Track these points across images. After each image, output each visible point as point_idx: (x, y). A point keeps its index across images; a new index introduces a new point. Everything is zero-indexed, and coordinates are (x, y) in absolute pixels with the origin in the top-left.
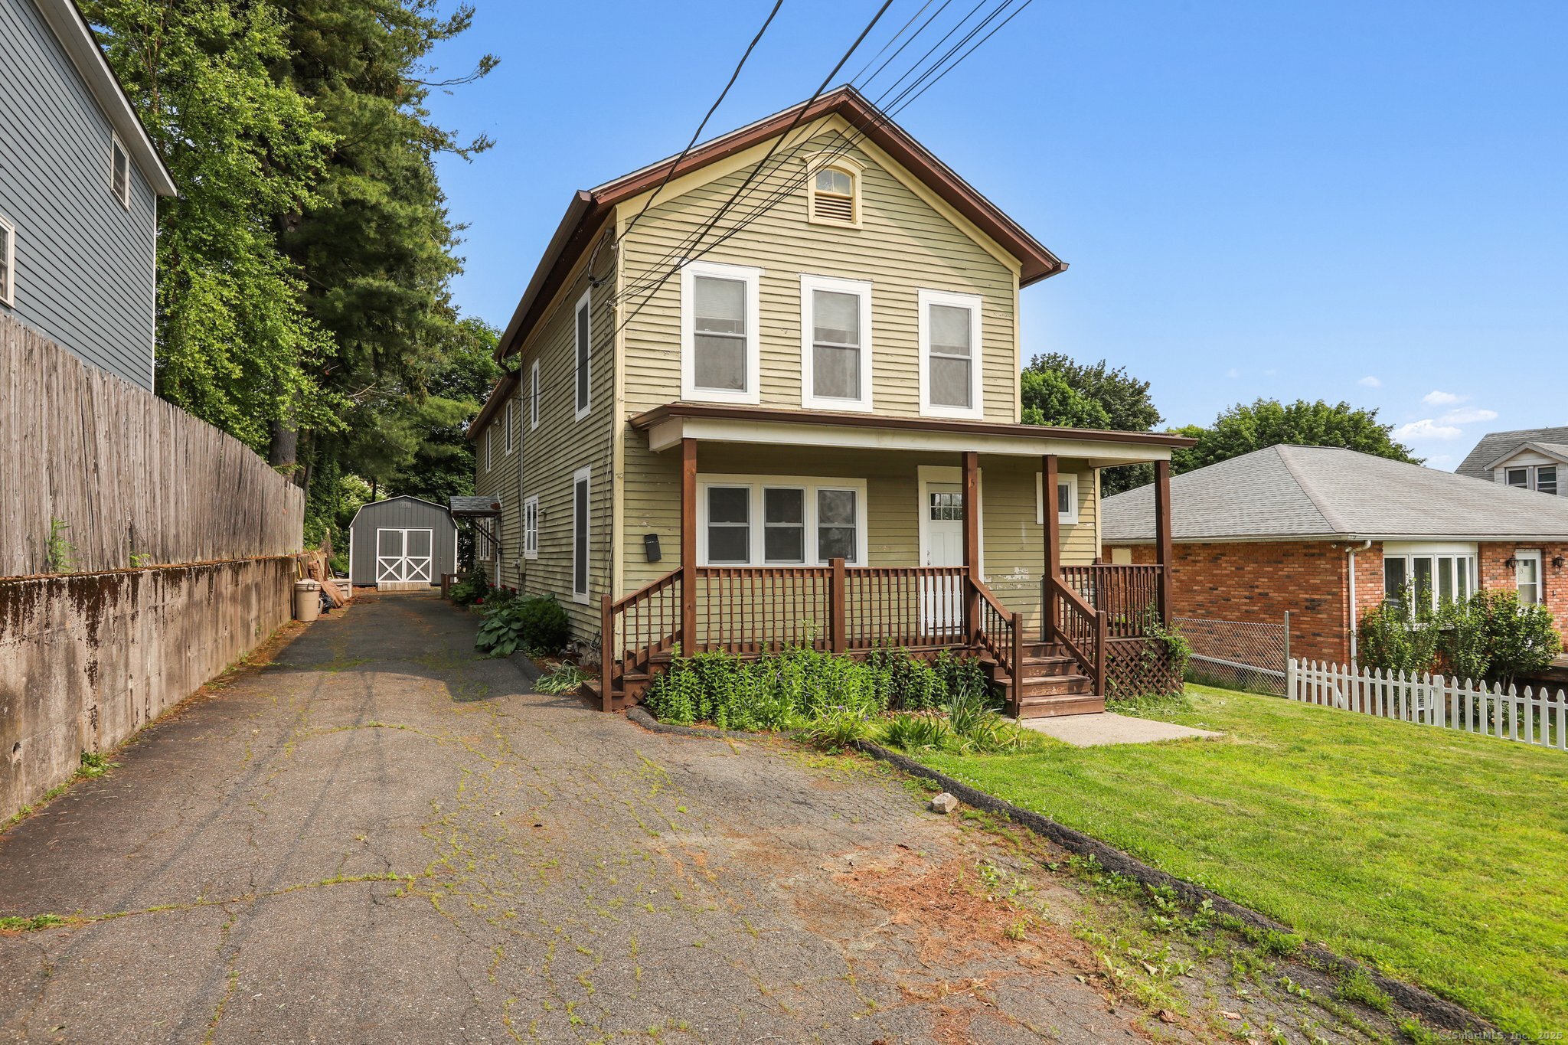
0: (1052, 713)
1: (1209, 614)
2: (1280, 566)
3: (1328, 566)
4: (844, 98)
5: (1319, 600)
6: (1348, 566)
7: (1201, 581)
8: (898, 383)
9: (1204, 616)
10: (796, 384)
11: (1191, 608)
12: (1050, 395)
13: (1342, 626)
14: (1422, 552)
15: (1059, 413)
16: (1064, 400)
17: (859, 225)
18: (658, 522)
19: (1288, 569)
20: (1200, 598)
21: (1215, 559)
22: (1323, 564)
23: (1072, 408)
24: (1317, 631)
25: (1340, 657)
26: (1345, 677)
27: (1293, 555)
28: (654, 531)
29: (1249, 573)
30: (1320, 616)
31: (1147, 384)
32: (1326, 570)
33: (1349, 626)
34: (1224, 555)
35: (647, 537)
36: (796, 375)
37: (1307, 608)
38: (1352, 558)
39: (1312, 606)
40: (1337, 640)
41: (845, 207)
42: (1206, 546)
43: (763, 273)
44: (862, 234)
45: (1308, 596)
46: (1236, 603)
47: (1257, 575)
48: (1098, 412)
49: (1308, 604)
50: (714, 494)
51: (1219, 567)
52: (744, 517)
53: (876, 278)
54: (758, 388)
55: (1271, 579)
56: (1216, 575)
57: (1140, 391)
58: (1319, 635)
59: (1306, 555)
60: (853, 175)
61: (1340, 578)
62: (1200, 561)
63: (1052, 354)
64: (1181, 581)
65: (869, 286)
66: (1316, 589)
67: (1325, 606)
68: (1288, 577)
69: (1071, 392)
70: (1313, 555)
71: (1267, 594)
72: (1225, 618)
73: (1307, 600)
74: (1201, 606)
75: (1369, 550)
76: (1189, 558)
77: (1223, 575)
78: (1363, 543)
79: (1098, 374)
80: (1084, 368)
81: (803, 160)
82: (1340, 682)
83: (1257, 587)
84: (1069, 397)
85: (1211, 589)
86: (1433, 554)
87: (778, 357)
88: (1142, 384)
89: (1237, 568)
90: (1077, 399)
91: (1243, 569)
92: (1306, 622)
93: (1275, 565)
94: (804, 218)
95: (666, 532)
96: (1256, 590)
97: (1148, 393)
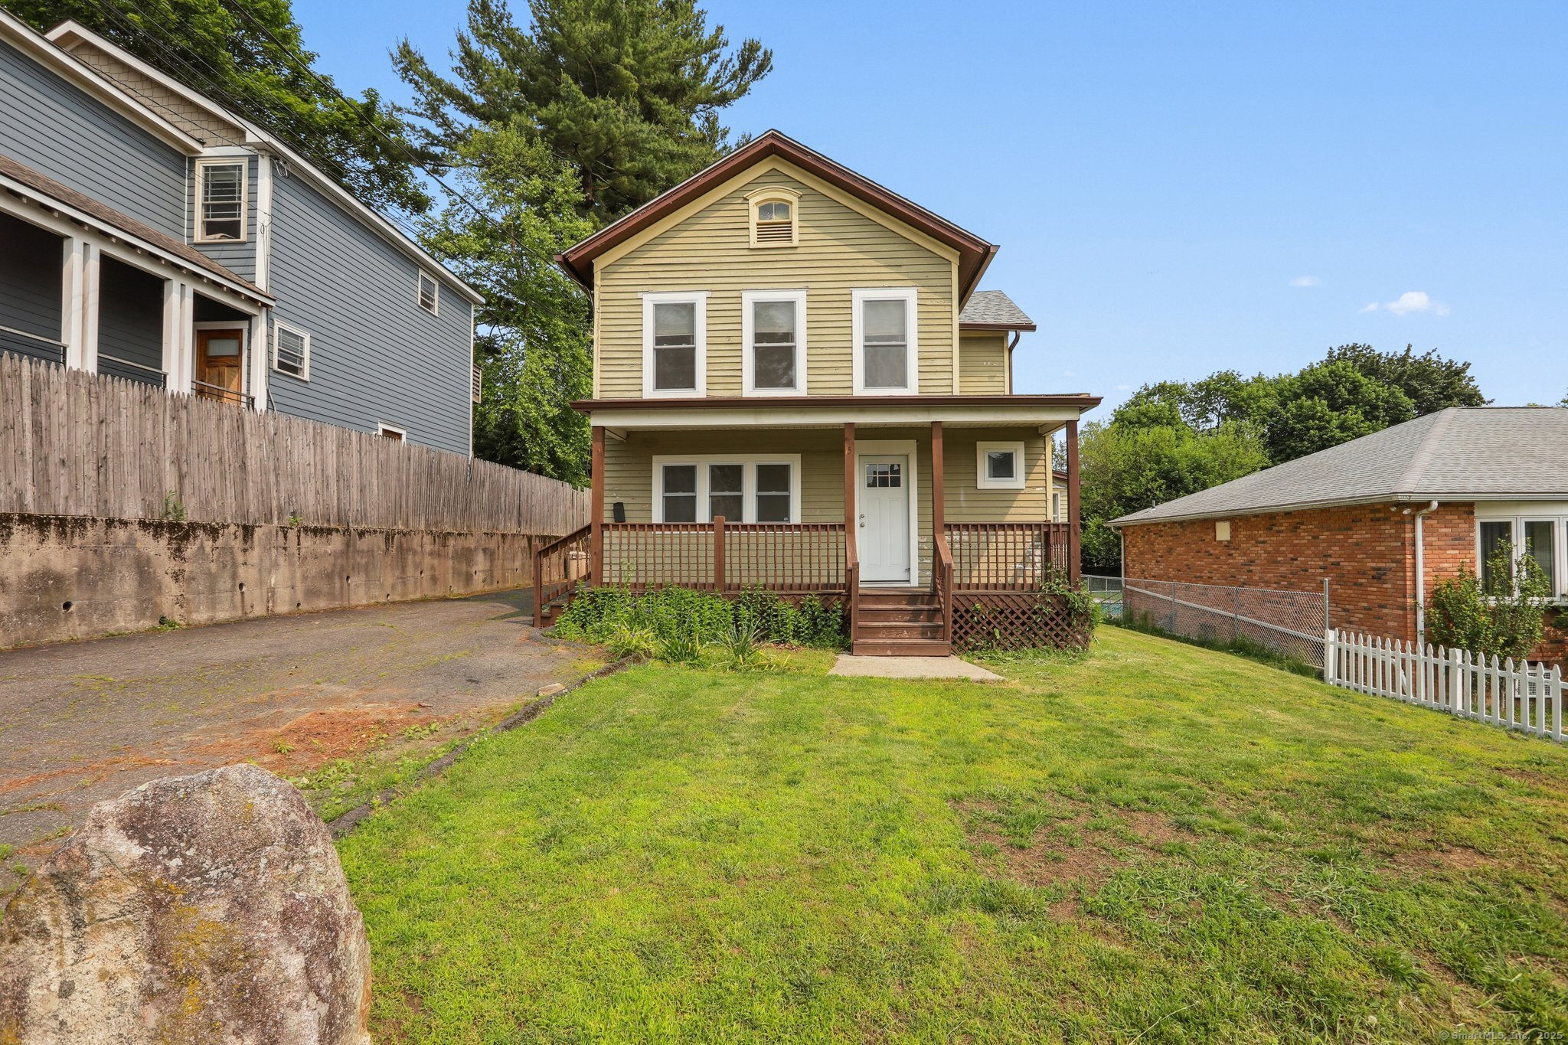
0: (889, 653)
1: (1290, 586)
2: (1350, 533)
3: (1393, 531)
4: (770, 141)
5: (1385, 569)
6: (1414, 530)
7: (1284, 552)
8: (833, 371)
9: (1286, 588)
10: (738, 380)
11: (1276, 579)
12: (1337, 385)
13: (1405, 597)
14: (1540, 514)
15: (1349, 402)
16: (1355, 389)
17: (795, 243)
18: (624, 493)
19: (1359, 535)
20: (1283, 569)
21: (1295, 528)
22: (1388, 529)
23: (1364, 397)
24: (1383, 603)
25: (1404, 633)
26: (1409, 656)
27: (1361, 521)
28: (618, 500)
29: (1324, 541)
30: (1385, 586)
31: (1467, 365)
32: (1391, 536)
33: (1415, 597)
34: (1302, 524)
35: (615, 505)
36: (738, 373)
37: (1374, 577)
38: (1419, 522)
39: (1379, 576)
40: (1401, 612)
41: (784, 230)
42: (1288, 514)
43: (710, 294)
44: (799, 251)
45: (1374, 565)
46: (1313, 574)
47: (1331, 543)
48: (1396, 398)
49: (1374, 573)
50: (668, 471)
51: (1298, 537)
52: (692, 488)
53: (811, 285)
54: (705, 386)
55: (1342, 547)
56: (1296, 545)
57: (1459, 373)
58: (1384, 607)
59: (1372, 520)
60: (791, 203)
61: (1403, 544)
62: (1282, 532)
63: (1351, 345)
64: (1268, 552)
65: (804, 293)
66: (1381, 556)
67: (1390, 575)
68: (1357, 544)
69: (1364, 381)
70: (1378, 520)
71: (1338, 564)
72: (1303, 590)
73: (1374, 569)
74: (1284, 577)
75: (1436, 512)
76: (1275, 528)
77: (1301, 545)
78: (1428, 504)
79: (1403, 360)
80: (1384, 355)
81: (745, 199)
82: (1403, 661)
83: (1330, 556)
84: (1361, 386)
85: (1292, 559)
86: (1558, 516)
87: (723, 360)
88: (1460, 365)
89: (1313, 537)
90: (1372, 388)
91: (1317, 537)
92: (1372, 594)
93: (1345, 532)
94: (745, 246)
95: (630, 500)
96: (1330, 560)
97: (1469, 373)
